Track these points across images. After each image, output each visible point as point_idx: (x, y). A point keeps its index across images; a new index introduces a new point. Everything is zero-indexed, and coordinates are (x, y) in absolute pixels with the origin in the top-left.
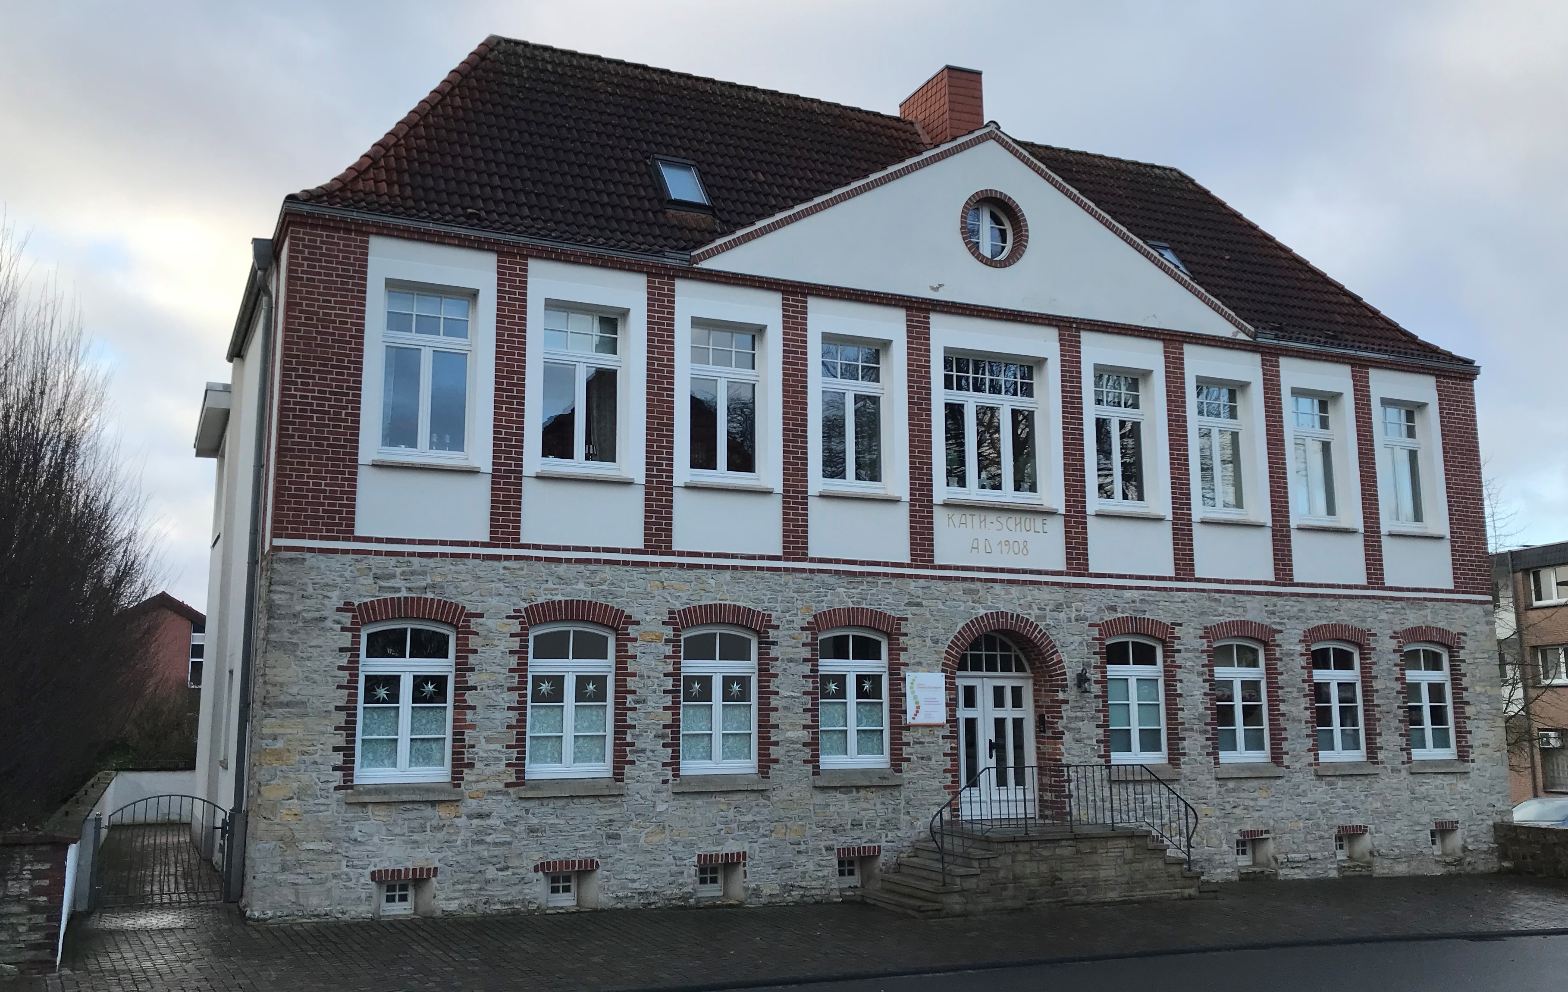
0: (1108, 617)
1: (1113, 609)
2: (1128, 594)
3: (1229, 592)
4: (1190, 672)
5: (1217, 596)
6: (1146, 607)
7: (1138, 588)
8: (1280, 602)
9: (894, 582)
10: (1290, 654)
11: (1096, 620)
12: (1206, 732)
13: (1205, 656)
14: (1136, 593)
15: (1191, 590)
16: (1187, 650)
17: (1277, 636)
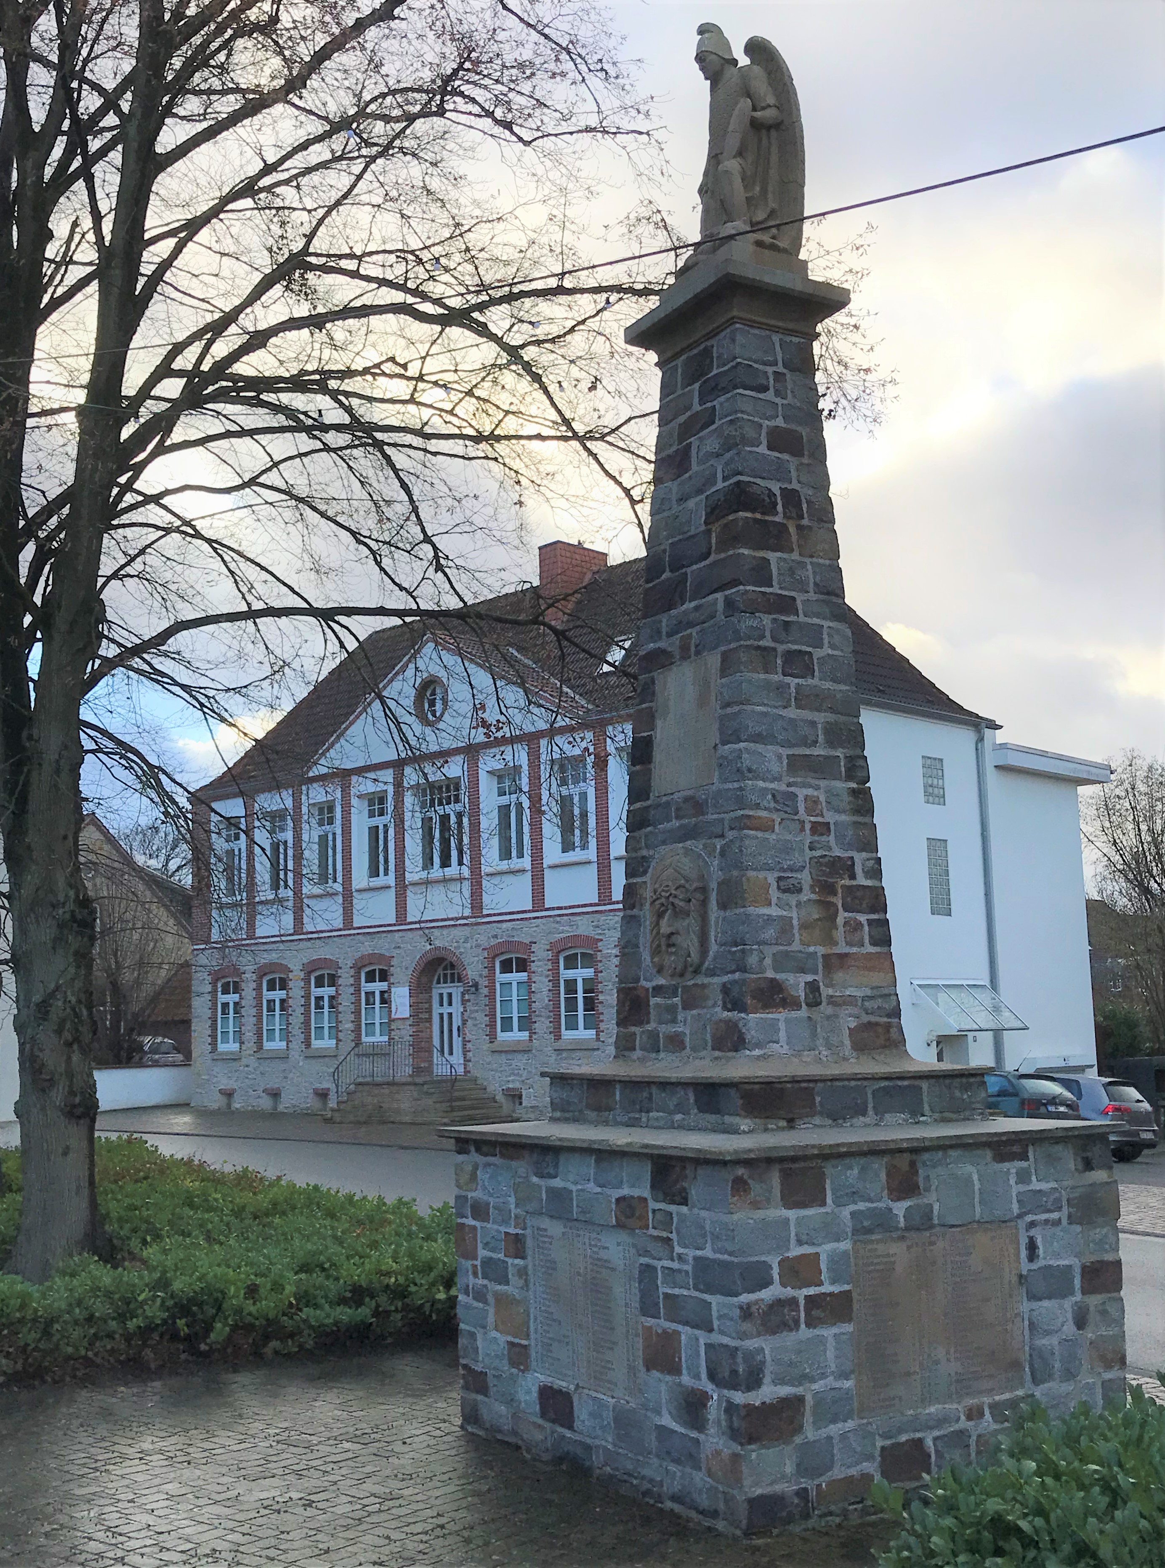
0: (493, 942)
1: (496, 936)
2: (504, 925)
3: (567, 915)
4: (541, 975)
5: (558, 919)
6: (514, 933)
7: (510, 920)
8: (603, 918)
9: (389, 935)
10: (608, 956)
11: (486, 945)
12: (549, 1017)
13: (550, 963)
14: (509, 924)
15: (542, 917)
16: (539, 960)
17: (600, 944)
